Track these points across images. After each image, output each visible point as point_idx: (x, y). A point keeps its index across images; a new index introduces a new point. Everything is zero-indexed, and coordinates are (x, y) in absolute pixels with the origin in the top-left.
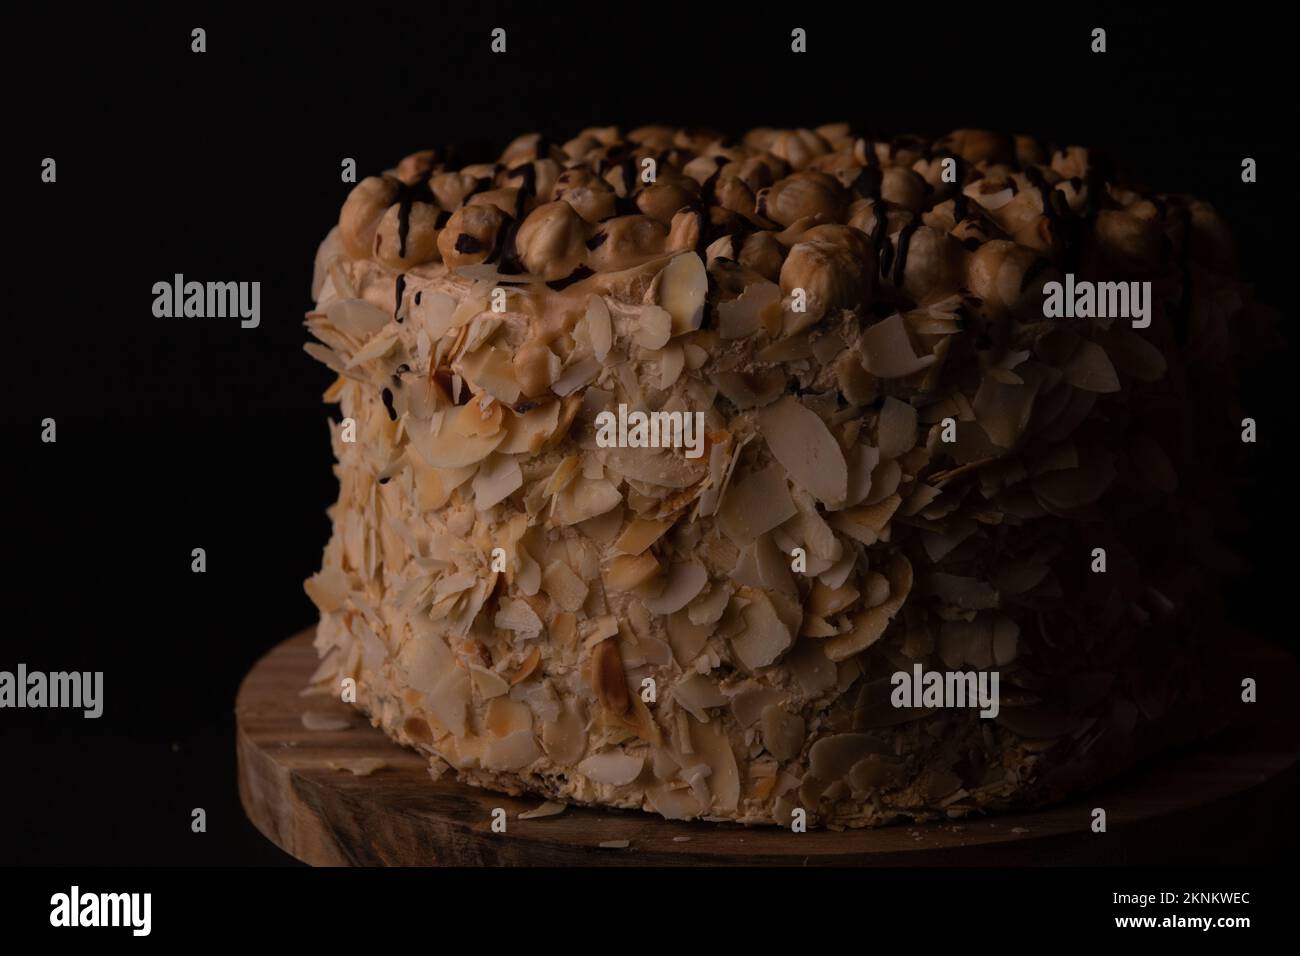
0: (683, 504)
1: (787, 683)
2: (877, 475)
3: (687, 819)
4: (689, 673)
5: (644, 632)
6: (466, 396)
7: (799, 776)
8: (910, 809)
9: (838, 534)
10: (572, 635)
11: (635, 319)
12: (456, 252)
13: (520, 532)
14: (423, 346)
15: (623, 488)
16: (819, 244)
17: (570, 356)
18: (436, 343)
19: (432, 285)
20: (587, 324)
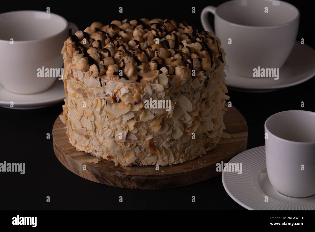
0: (165, 115)
1: (181, 140)
2: (196, 105)
3: (166, 165)
4: (165, 142)
5: (157, 136)
6: (120, 101)
7: (183, 154)
8: (199, 155)
9: (191, 116)
10: (143, 139)
11: (155, 86)
12: (113, 75)
13: (134, 124)
14: (108, 92)
15: (154, 115)
16: (181, 67)
17: (144, 94)
18: (112, 92)
19: (108, 81)
20: (146, 88)
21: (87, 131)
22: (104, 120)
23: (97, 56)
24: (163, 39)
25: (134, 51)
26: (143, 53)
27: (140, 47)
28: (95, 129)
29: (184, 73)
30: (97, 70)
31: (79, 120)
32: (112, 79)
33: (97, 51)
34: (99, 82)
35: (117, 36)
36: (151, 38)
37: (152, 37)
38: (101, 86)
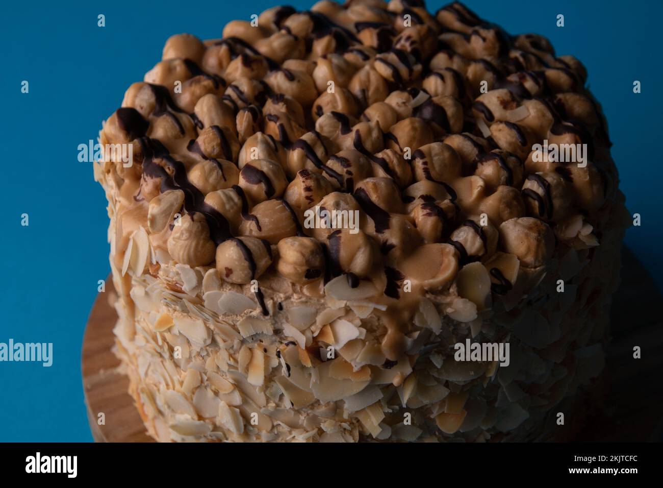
11: (449, 304)
12: (304, 279)
13: (383, 417)
14: (290, 331)
15: (447, 384)
16: (520, 220)
17: (416, 334)
18: (303, 332)
19: (288, 298)
20: (422, 314)
21: (216, 428)
22: (277, 405)
23: (232, 203)
24: (422, 97)
25: (349, 169)
26: (381, 173)
27: (359, 144)
28: (245, 426)
29: (538, 246)
30: (246, 264)
31: (186, 397)
32: (298, 288)
33: (223, 175)
34: (256, 300)
35: (264, 93)
36: (377, 89)
37: (381, 88)
38: (265, 312)
